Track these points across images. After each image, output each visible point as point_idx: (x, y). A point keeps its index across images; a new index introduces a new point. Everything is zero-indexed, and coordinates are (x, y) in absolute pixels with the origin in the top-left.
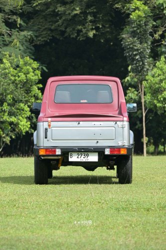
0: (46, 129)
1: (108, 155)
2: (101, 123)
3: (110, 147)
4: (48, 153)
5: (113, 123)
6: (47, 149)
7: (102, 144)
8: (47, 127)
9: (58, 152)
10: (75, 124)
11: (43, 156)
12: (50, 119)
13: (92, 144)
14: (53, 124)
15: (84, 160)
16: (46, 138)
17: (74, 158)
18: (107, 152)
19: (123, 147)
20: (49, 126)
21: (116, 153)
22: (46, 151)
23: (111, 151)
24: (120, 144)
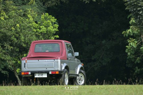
0: (25, 64)
1: (50, 74)
2: (48, 60)
3: (52, 71)
4: (25, 74)
5: (53, 60)
6: (25, 72)
7: (48, 69)
8: (25, 62)
9: (30, 73)
10: (37, 61)
11: (23, 75)
12: (26, 59)
13: (44, 69)
14: (28, 61)
15: (41, 77)
16: (25, 67)
17: (37, 76)
18: (50, 73)
19: (58, 71)
20: (26, 62)
21: (54, 73)
22: (24, 73)
23: (52, 73)
24: (56, 69)
